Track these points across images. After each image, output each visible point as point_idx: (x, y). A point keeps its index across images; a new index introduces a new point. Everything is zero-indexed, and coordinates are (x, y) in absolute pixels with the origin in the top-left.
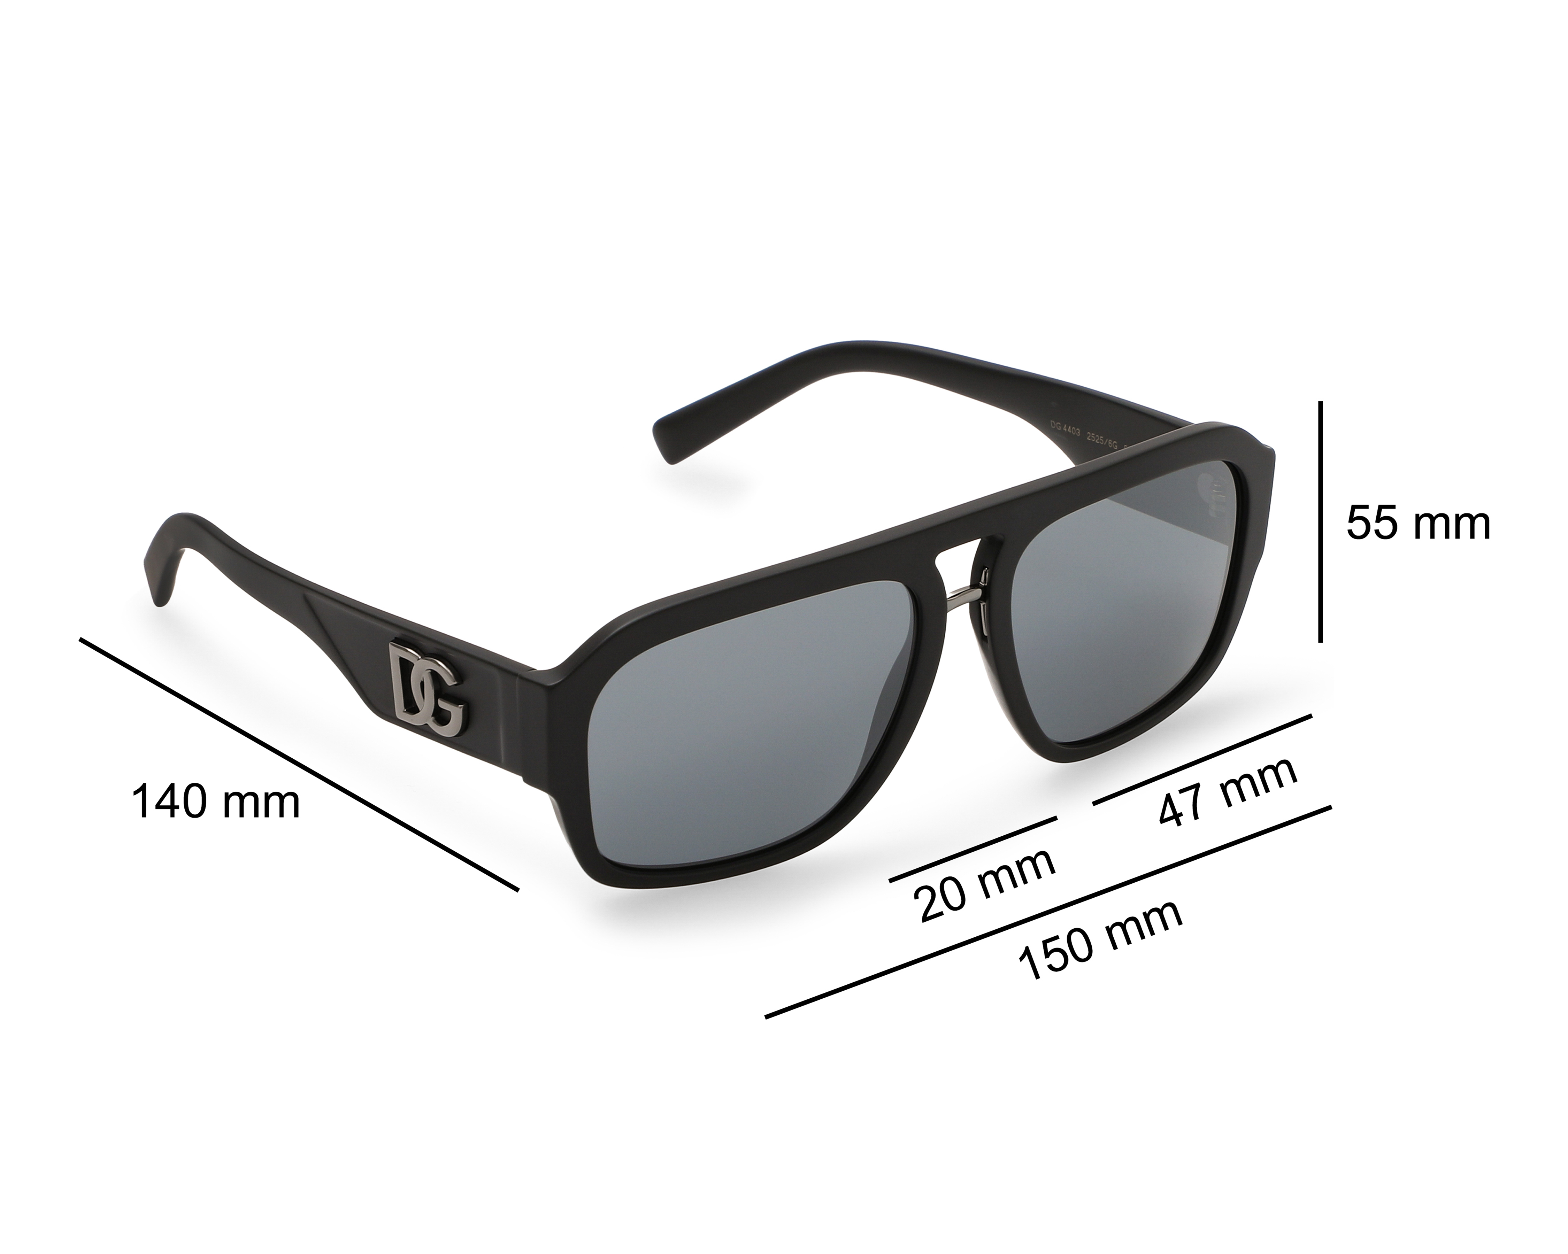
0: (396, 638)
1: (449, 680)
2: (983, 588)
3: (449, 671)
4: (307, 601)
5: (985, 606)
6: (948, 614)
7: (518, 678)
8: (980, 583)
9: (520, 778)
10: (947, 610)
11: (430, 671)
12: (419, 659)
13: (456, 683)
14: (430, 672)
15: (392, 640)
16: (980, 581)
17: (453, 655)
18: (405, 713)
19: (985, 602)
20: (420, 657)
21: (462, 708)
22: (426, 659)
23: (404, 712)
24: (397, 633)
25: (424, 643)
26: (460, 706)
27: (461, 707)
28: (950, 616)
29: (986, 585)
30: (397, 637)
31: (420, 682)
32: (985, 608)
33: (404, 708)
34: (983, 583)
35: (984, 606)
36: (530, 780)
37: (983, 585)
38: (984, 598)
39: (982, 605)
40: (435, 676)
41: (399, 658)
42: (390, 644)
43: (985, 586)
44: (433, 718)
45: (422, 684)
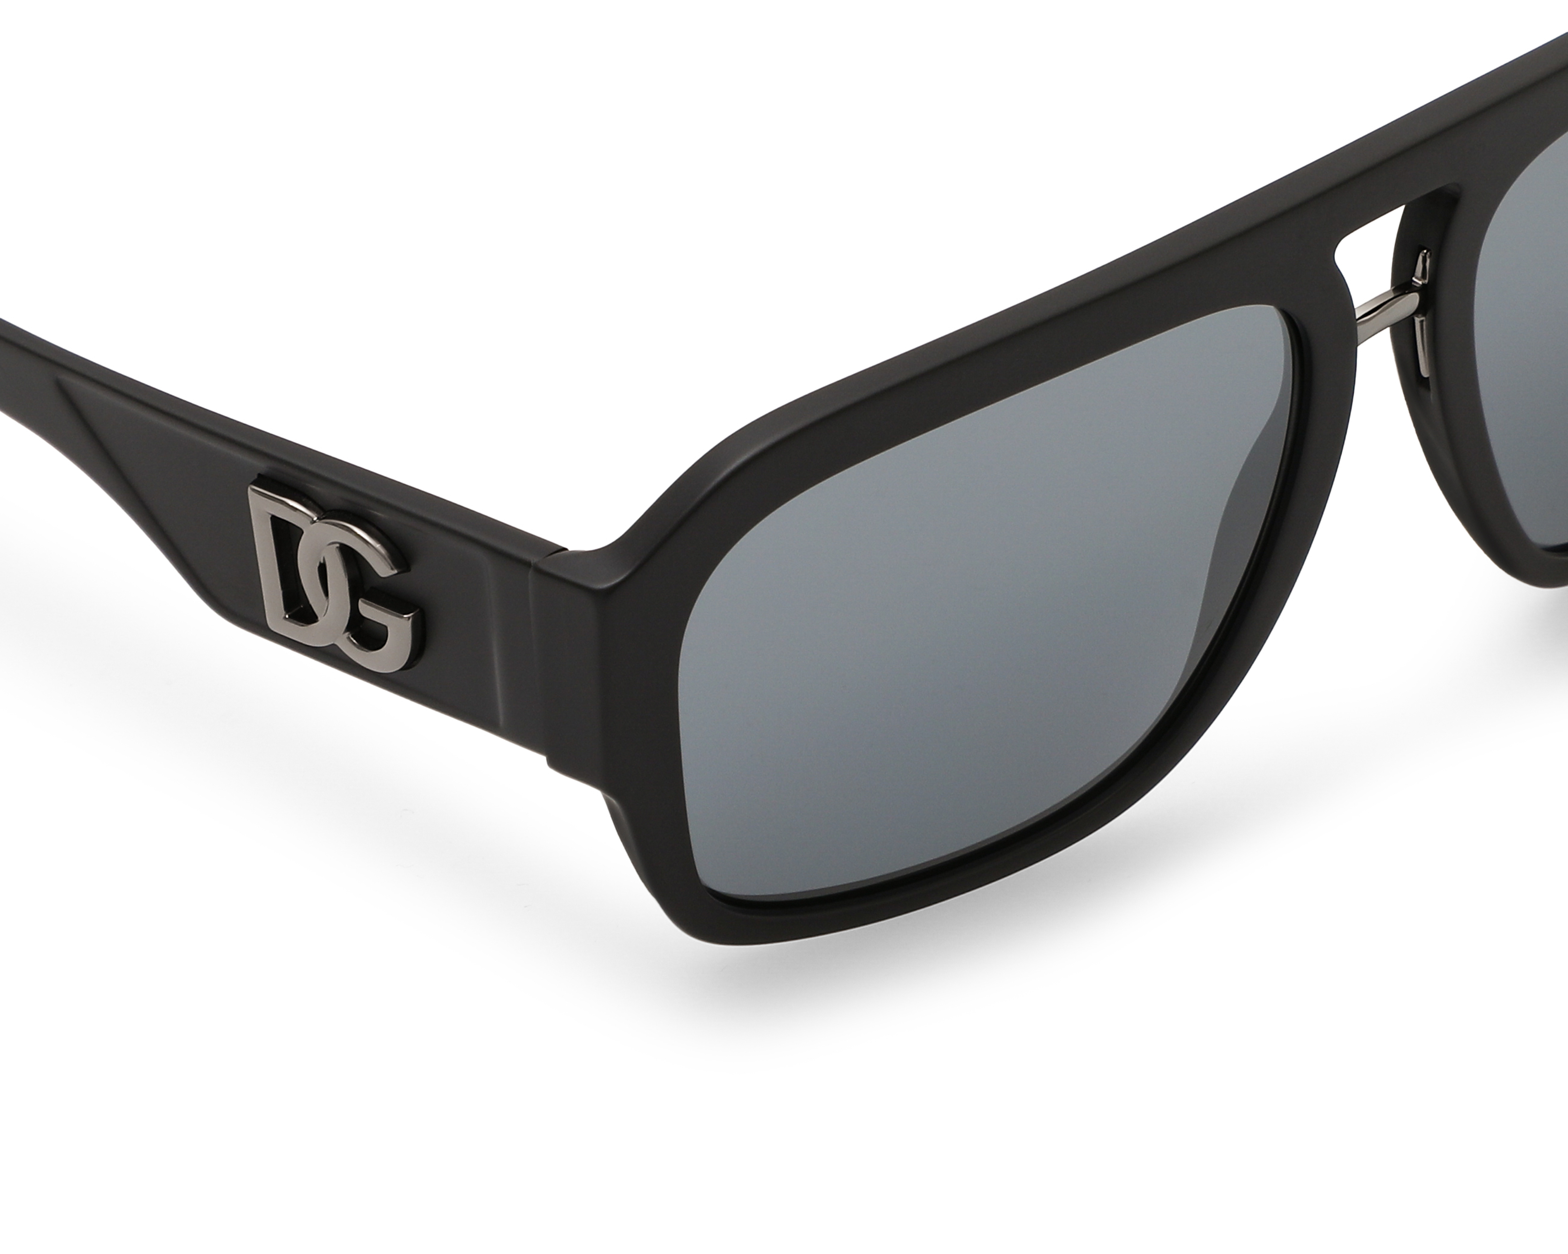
0: (259, 475)
1: (383, 568)
2: (1423, 291)
3: (378, 546)
4: (64, 392)
5: (1424, 323)
6: (1359, 348)
7: (531, 572)
8: (1414, 279)
9: (542, 759)
10: (1357, 343)
11: (338, 545)
12: (315, 522)
13: (396, 572)
14: (337, 547)
15: (250, 482)
16: (1413, 275)
17: (380, 514)
18: (287, 623)
19: (1424, 315)
20: (315, 519)
21: (411, 620)
22: (327, 523)
23: (285, 618)
24: (261, 466)
25: (318, 489)
26: (405, 616)
27: (409, 618)
28: (1363, 350)
29: (1426, 281)
30: (261, 473)
31: (318, 565)
32: (1424, 327)
33: (284, 612)
34: (1420, 280)
35: (1422, 322)
36: (559, 763)
37: (1420, 283)
38: (1421, 310)
39: (1417, 320)
40: (348, 554)
41: (270, 516)
42: (249, 489)
43: (1423, 284)
44: (347, 633)
45: (322, 569)
